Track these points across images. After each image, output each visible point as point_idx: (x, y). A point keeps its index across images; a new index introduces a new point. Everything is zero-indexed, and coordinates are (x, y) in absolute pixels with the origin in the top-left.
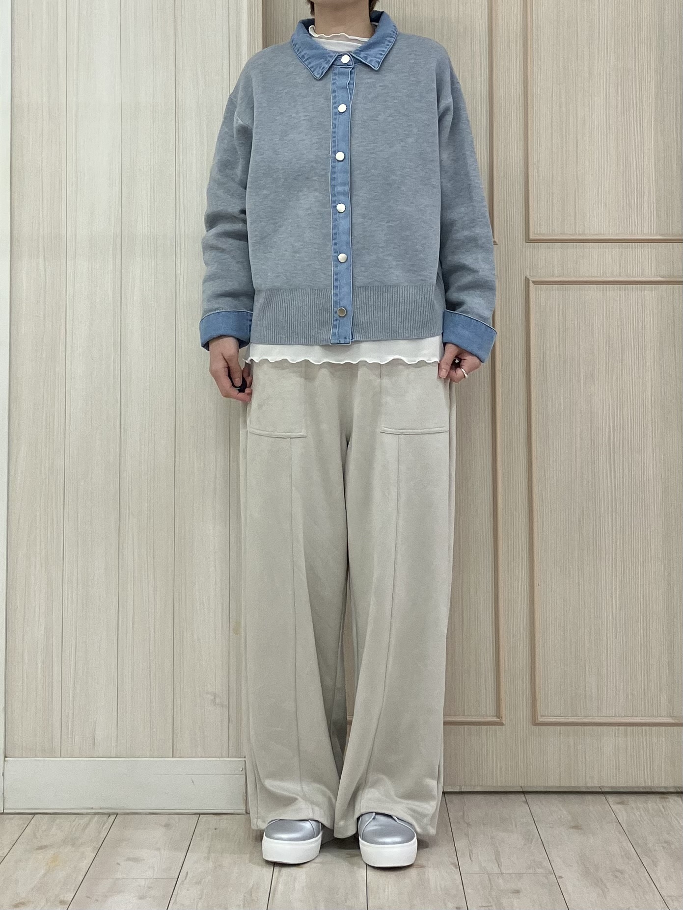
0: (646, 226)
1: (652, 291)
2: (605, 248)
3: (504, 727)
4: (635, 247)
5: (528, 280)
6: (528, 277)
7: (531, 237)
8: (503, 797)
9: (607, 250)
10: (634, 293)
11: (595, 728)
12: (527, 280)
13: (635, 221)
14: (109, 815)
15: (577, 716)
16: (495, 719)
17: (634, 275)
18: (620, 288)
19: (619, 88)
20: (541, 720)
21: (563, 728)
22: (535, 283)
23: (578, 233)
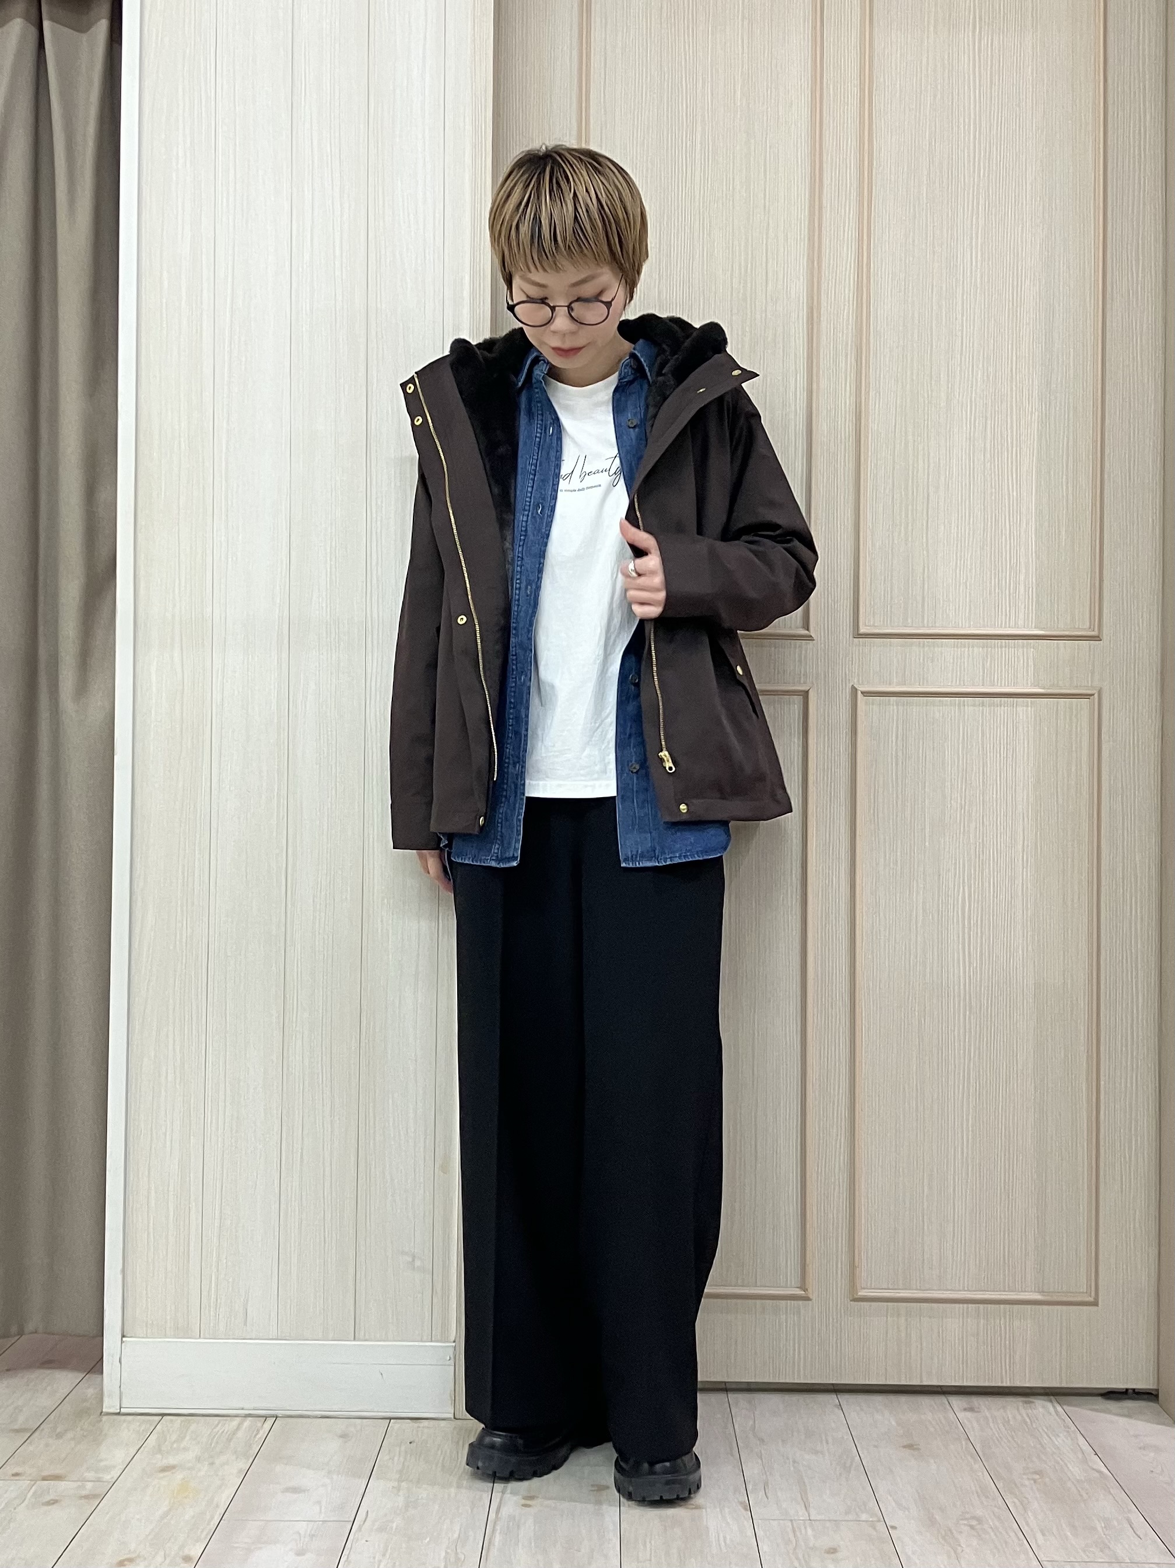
0: (1021, 616)
1: (1027, 706)
2: (965, 647)
3: (810, 1302)
4: (1006, 647)
5: (856, 689)
6: (856, 686)
7: (862, 630)
9: (967, 649)
10: (1003, 709)
12: (854, 690)
13: (1006, 610)
14: (266, 1417)
15: (910, 1289)
16: (799, 1292)
17: (1003, 685)
19: (989, 422)
20: (862, 1293)
21: (891, 1305)
22: (865, 694)
23: (926, 623)
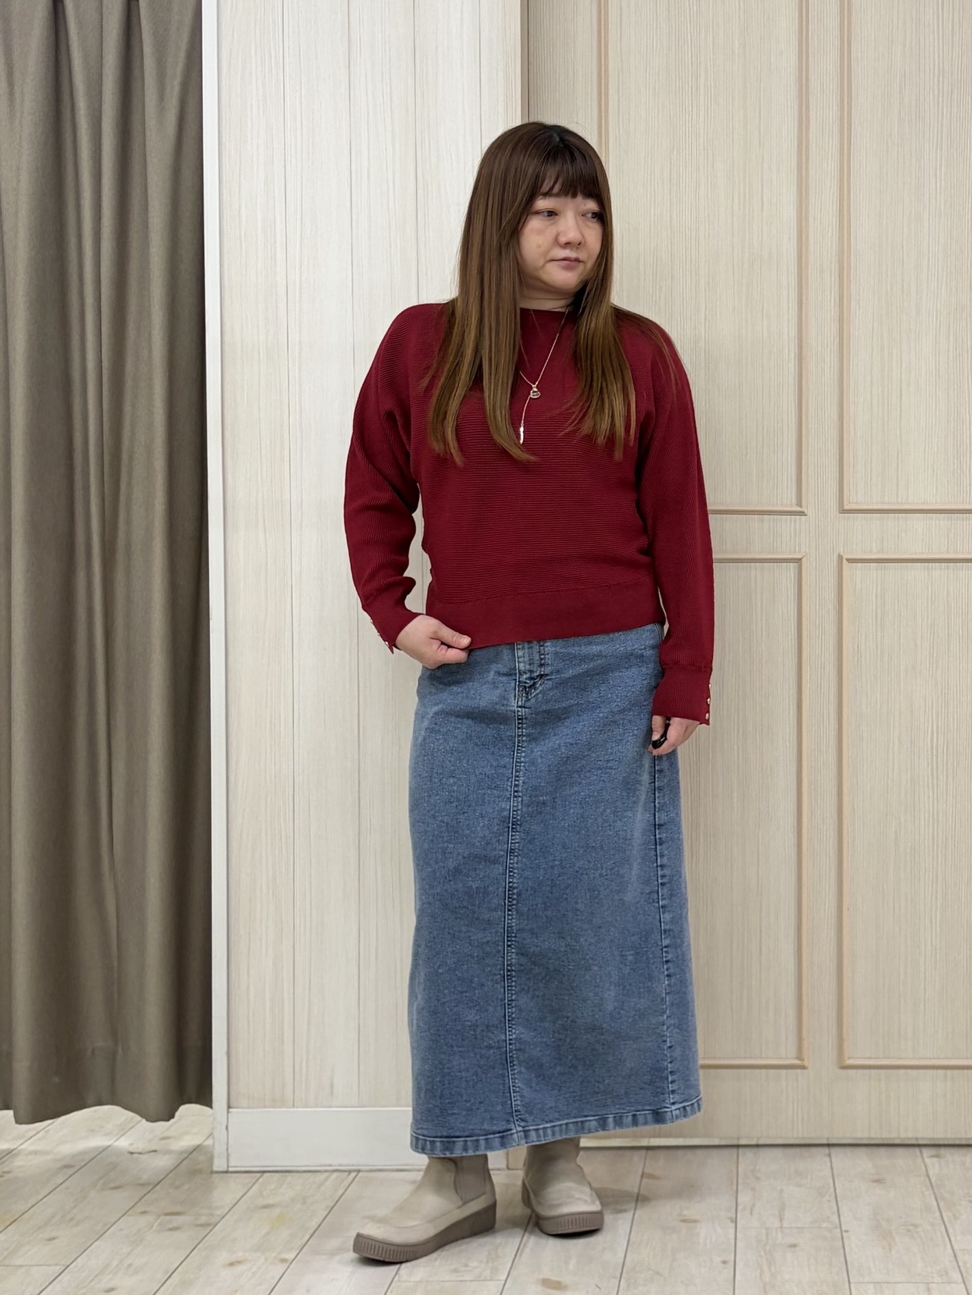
2: (932, 519)
3: (806, 1071)
5: (842, 557)
6: (842, 554)
7: (846, 507)
8: (804, 1149)
9: (934, 523)
11: (910, 1071)
12: (840, 557)
14: (350, 1172)
15: (888, 1058)
16: (797, 1062)
17: (965, 551)
18: (948, 566)
20: (848, 1062)
21: (873, 1071)
22: (850, 561)
23: (900, 500)
